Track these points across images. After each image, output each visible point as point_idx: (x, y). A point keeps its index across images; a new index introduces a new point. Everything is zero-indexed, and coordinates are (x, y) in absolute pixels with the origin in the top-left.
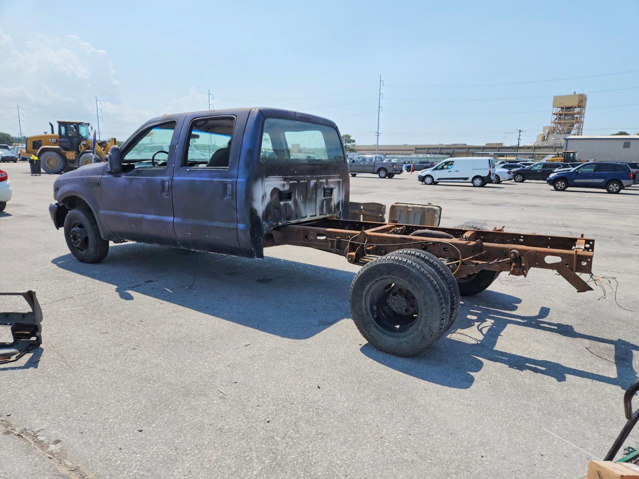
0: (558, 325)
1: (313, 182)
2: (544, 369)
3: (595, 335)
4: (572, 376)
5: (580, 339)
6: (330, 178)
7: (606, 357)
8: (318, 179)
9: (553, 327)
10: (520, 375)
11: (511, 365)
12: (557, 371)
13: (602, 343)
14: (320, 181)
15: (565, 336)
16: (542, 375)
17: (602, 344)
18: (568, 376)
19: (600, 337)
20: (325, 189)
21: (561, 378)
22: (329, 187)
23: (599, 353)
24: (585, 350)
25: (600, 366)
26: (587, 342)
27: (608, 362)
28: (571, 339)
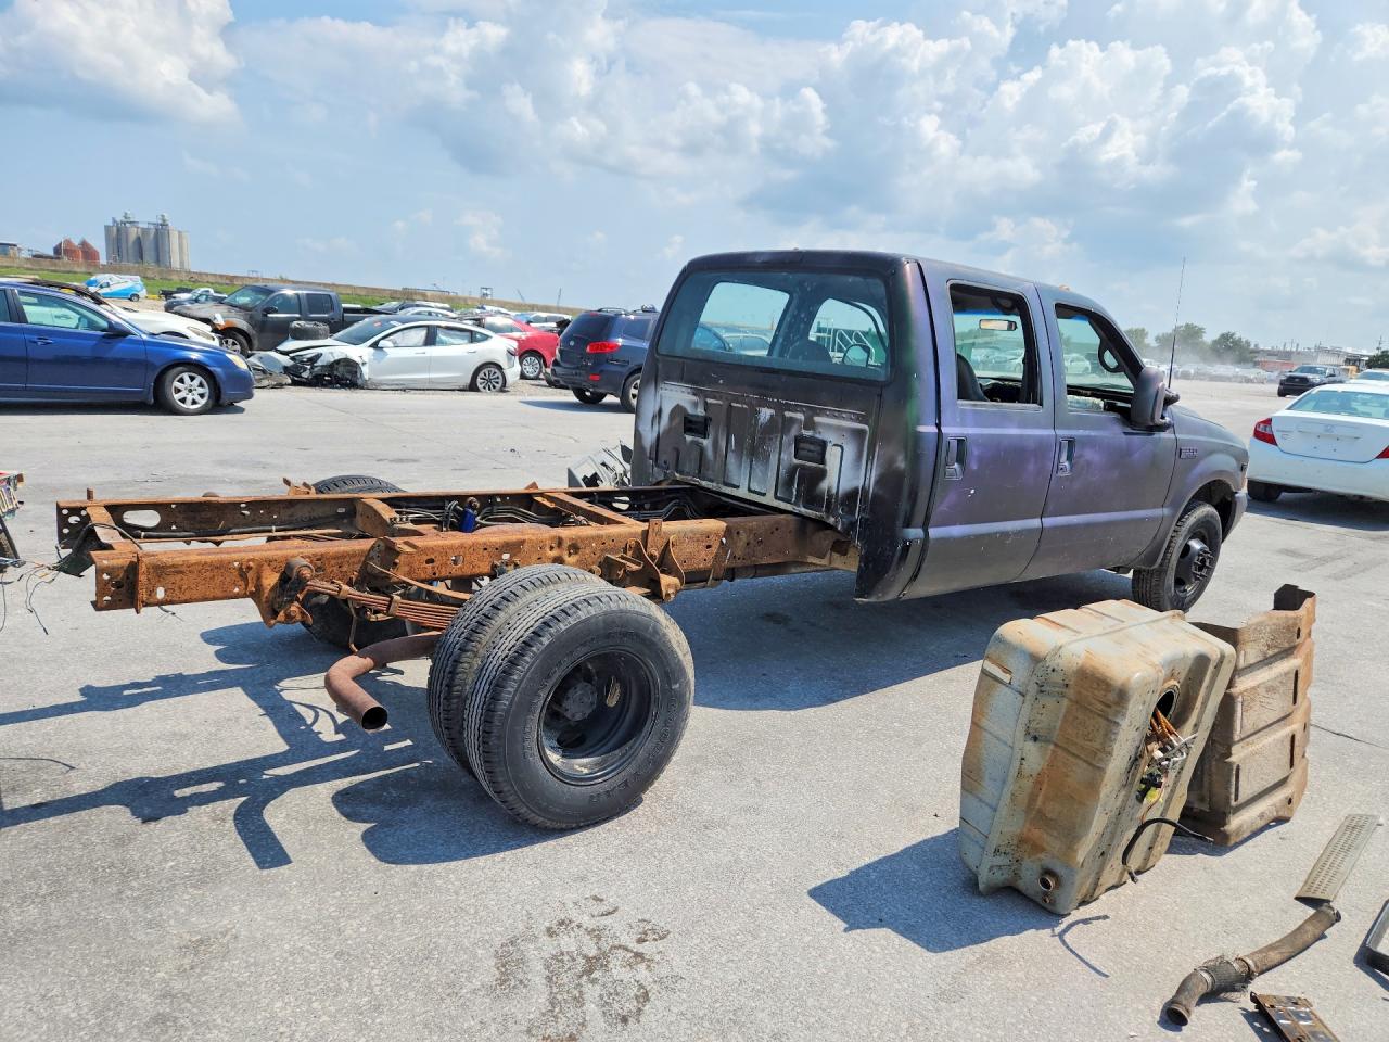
0: (180, 807)
1: (766, 413)
2: (126, 693)
3: (66, 818)
4: (73, 701)
5: (100, 786)
6: (821, 412)
7: (19, 765)
8: (780, 408)
9: (187, 791)
10: (152, 670)
11: (180, 678)
12: (100, 699)
13: (39, 801)
14: (787, 414)
15: (137, 779)
16: (121, 683)
17: (37, 796)
18: (79, 698)
19: (52, 820)
20: (799, 440)
21: (87, 691)
22: (818, 436)
23: (40, 769)
24: (72, 763)
25: (27, 741)
26: (80, 786)
27: (14, 756)
28: (121, 777)
